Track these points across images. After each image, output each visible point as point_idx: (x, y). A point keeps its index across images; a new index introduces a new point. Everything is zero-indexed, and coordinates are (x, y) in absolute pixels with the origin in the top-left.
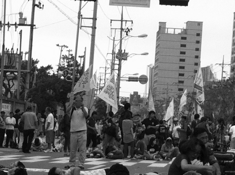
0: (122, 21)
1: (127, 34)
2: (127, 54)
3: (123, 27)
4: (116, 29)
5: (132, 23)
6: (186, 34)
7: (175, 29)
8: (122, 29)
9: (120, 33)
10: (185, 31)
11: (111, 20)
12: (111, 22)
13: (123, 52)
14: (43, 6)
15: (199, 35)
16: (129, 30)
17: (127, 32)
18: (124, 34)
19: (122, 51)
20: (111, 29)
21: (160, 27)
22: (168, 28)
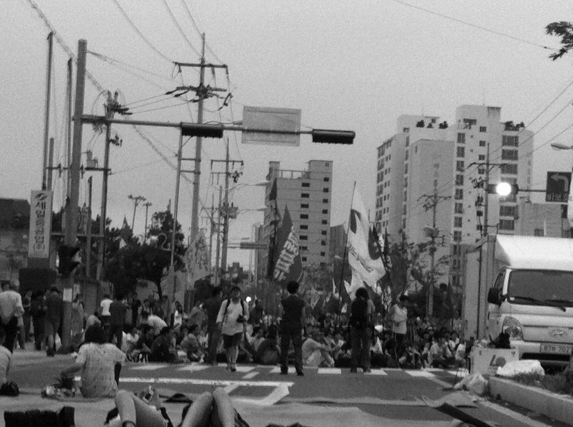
0: (227, 161)
1: (235, 181)
2: (236, 209)
3: (230, 171)
4: (219, 173)
5: (242, 164)
6: (309, 178)
7: (292, 171)
8: (228, 174)
9: (224, 178)
10: (307, 174)
11: (212, 161)
12: (212, 164)
13: (230, 205)
14: (121, 141)
15: (326, 180)
16: (238, 175)
17: (235, 178)
18: (231, 180)
19: (228, 205)
20: (213, 173)
21: (271, 169)
22: (282, 171)
